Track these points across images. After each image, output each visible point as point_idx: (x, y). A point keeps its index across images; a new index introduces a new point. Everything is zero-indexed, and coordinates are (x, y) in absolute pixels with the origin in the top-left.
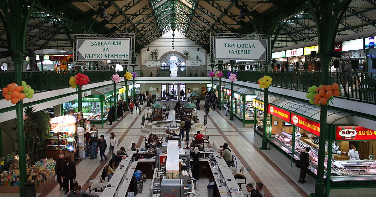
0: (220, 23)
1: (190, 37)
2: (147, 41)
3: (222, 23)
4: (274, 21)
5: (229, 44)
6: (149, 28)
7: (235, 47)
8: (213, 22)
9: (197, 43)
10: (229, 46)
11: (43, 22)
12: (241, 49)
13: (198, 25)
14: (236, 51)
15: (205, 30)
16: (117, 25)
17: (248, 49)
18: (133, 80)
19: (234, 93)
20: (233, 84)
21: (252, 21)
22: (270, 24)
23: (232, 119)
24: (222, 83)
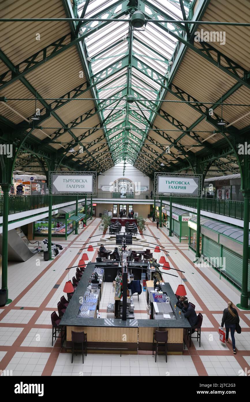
2: (103, 170)
3: (164, 158)
5: (169, 181)
6: (104, 157)
7: (174, 184)
8: (156, 157)
9: (143, 172)
10: (170, 183)
12: (178, 185)
13: (147, 155)
14: (175, 186)
15: (150, 163)
17: (184, 185)
18: (91, 201)
19: (172, 214)
20: (171, 206)
21: (188, 159)
22: (203, 162)
23: (170, 235)
24: (162, 204)
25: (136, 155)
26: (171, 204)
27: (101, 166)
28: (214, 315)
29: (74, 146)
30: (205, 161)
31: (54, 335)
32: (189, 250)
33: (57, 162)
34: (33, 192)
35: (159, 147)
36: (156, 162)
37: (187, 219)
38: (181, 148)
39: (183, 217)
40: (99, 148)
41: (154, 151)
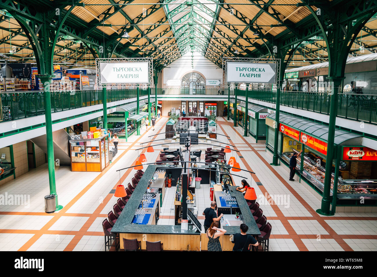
0: (236, 45)
1: (209, 58)
2: (168, 61)
3: (238, 45)
4: (288, 44)
5: (240, 68)
6: (170, 49)
7: (246, 71)
8: (229, 44)
9: (215, 63)
10: (241, 70)
11: (72, 42)
12: (251, 72)
14: (247, 74)
15: (222, 51)
16: (140, 47)
17: (258, 73)
18: (156, 98)
19: (248, 110)
20: (247, 102)
21: (266, 43)
22: (284, 47)
23: (246, 135)
24: (237, 101)
25: (207, 43)
26: (247, 99)
27: (166, 56)
28: (289, 221)
29: (129, 30)
30: (287, 45)
31: (107, 244)
32: (266, 151)
33: (110, 51)
34: (84, 86)
35: (232, 30)
36: (230, 51)
37: (265, 117)
38: (259, 30)
39: (260, 114)
40: (161, 33)
41: (226, 36)
